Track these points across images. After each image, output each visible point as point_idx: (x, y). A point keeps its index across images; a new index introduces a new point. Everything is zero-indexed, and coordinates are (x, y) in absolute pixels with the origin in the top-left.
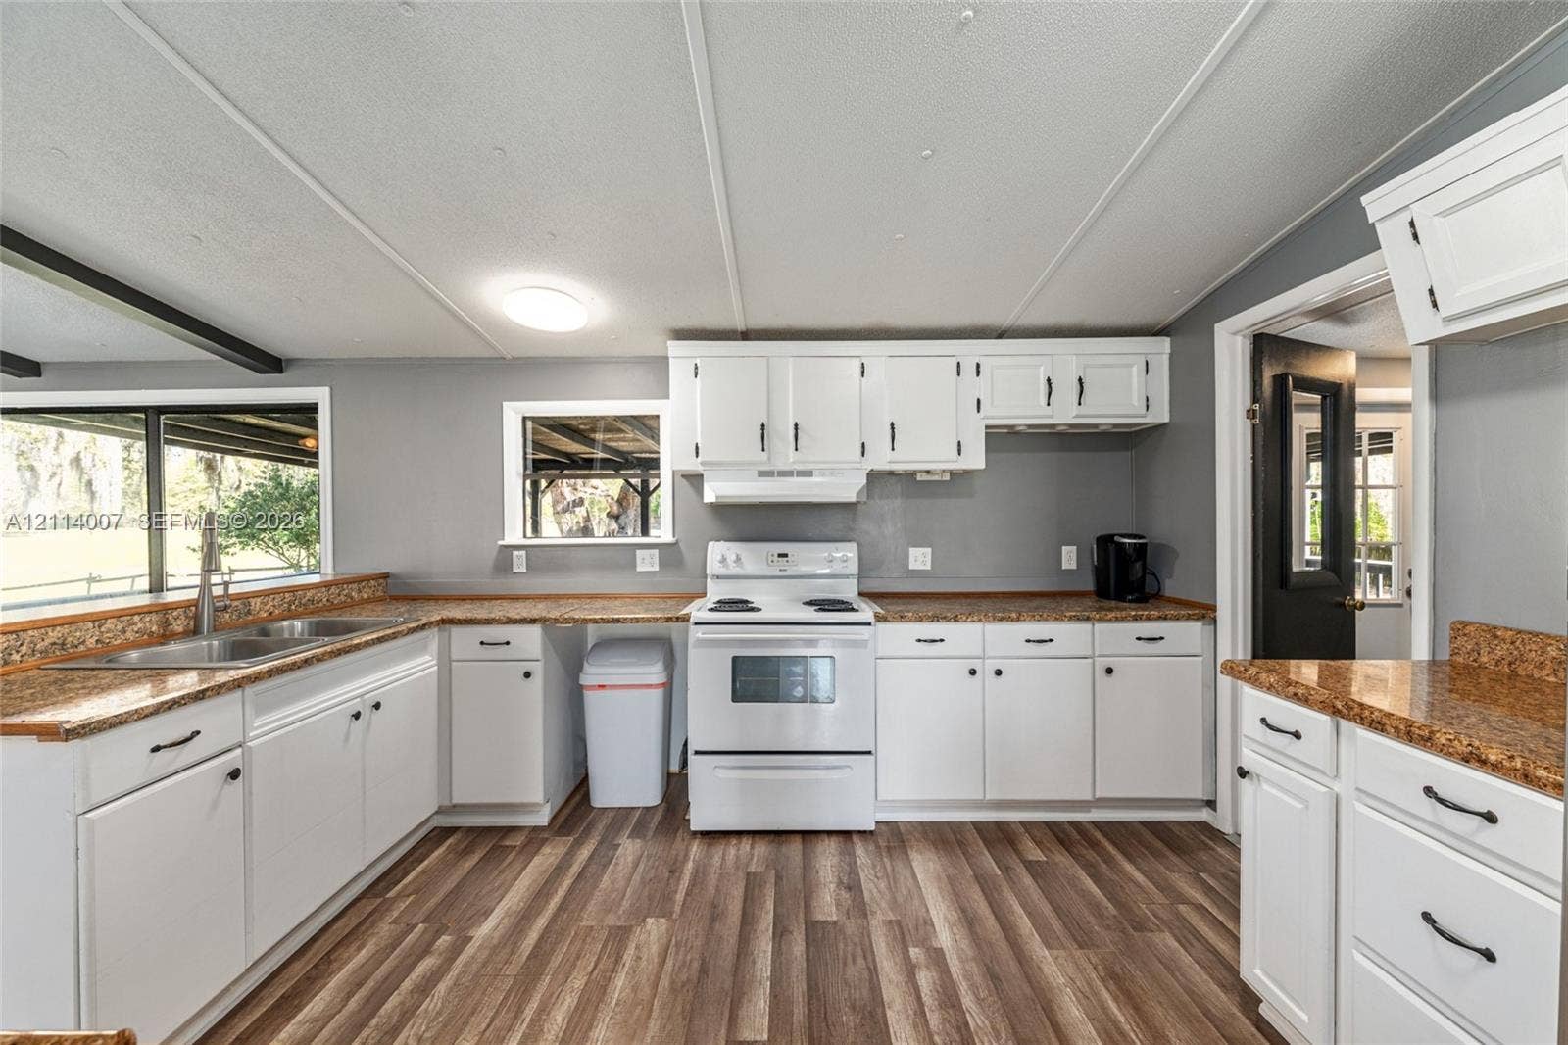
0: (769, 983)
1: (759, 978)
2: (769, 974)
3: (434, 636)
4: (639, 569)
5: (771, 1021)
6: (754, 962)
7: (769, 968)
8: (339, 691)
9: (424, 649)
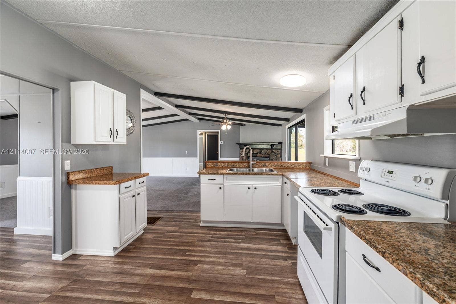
0: (212, 299)
1: (215, 296)
2: (216, 299)
3: (280, 178)
4: (350, 170)
5: (197, 299)
6: (222, 296)
7: (219, 300)
8: (248, 182)
9: (278, 180)
